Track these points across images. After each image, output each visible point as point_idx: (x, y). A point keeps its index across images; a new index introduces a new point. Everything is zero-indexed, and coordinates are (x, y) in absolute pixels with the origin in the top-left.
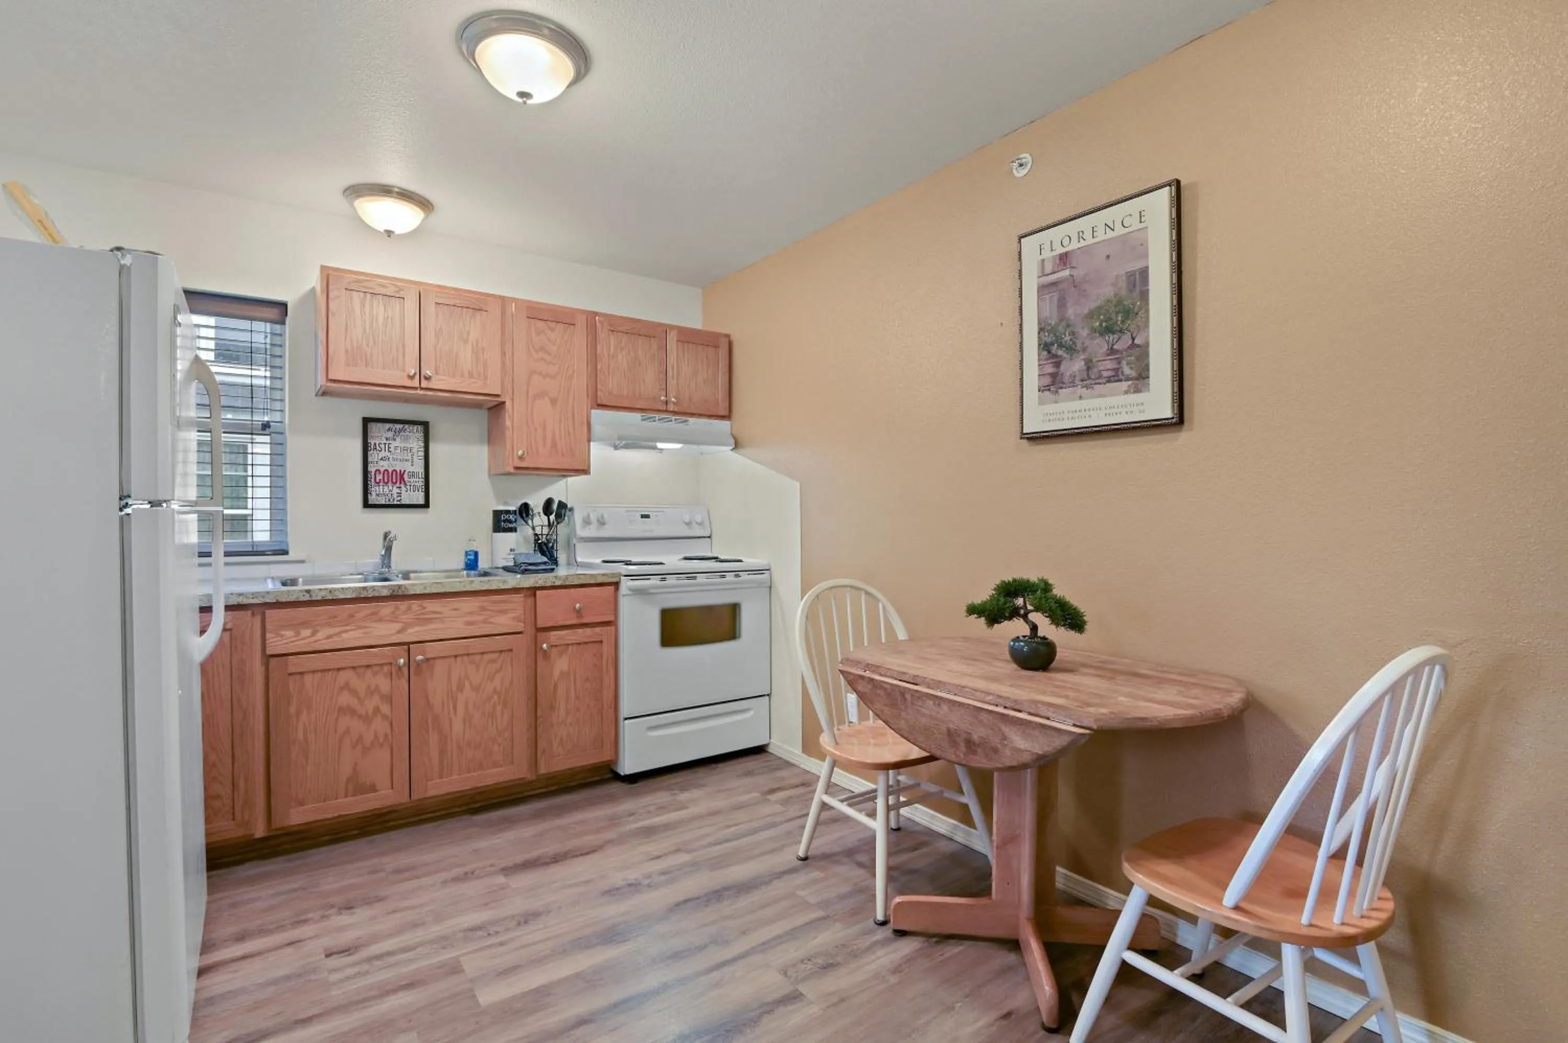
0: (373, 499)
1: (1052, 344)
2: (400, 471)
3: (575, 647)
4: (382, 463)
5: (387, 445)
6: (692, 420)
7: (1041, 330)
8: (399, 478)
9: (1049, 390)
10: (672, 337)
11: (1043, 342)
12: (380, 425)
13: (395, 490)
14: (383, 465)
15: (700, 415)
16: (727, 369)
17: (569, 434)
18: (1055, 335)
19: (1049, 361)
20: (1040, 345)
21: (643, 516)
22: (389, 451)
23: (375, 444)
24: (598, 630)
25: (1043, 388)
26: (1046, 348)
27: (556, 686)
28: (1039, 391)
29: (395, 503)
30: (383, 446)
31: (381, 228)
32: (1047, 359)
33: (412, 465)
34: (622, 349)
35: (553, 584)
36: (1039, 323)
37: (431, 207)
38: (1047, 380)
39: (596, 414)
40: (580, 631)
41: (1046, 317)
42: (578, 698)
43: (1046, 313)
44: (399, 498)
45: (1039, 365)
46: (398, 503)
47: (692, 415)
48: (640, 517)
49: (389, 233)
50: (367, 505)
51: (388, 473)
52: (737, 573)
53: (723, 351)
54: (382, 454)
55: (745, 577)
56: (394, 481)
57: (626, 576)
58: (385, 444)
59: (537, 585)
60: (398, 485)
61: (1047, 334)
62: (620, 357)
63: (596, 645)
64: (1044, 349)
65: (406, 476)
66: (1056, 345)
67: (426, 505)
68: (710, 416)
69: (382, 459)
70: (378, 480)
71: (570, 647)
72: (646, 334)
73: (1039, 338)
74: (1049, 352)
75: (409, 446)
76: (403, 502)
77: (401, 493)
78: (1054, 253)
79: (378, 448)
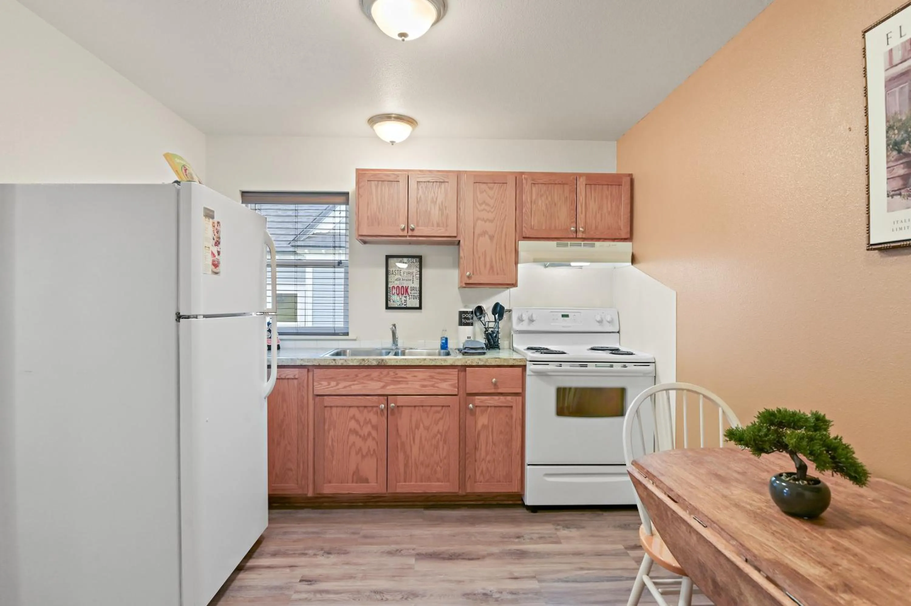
0: (391, 304)
1: (903, 142)
2: (406, 287)
3: (493, 409)
4: (396, 282)
5: (399, 271)
6: (597, 244)
7: (890, 128)
8: (404, 291)
9: (900, 194)
10: (582, 182)
11: (892, 142)
12: (395, 259)
13: (403, 299)
14: (397, 284)
15: (605, 239)
16: (629, 201)
17: (502, 259)
18: (906, 131)
19: (901, 162)
20: (888, 145)
21: (563, 316)
22: (400, 275)
23: (392, 271)
24: (509, 398)
25: (892, 193)
26: (896, 148)
27: (479, 435)
28: (888, 196)
29: (403, 306)
30: (397, 272)
31: (388, 140)
32: (896, 160)
33: (413, 283)
34: (541, 196)
35: (477, 364)
36: (887, 121)
37: (416, 123)
38: (898, 184)
39: (523, 245)
40: (496, 398)
41: (896, 113)
42: (494, 444)
43: (895, 108)
44: (405, 303)
45: (888, 168)
46: (405, 306)
47: (599, 239)
48: (561, 316)
49: (393, 143)
50: (388, 308)
51: (399, 288)
52: (625, 364)
53: (626, 187)
54: (397, 277)
55: (631, 367)
56: (402, 293)
57: (530, 361)
58: (398, 270)
59: (466, 364)
60: (405, 295)
61: (896, 131)
62: (540, 202)
63: (508, 409)
64: (893, 149)
65: (409, 291)
66: (907, 142)
67: (420, 308)
68: (614, 240)
69: (396, 280)
70: (393, 293)
71: (489, 409)
72: (560, 182)
73: (887, 137)
74: (899, 151)
75: (411, 271)
76: (408, 306)
77: (406, 300)
78: (905, 39)
79: (394, 273)
